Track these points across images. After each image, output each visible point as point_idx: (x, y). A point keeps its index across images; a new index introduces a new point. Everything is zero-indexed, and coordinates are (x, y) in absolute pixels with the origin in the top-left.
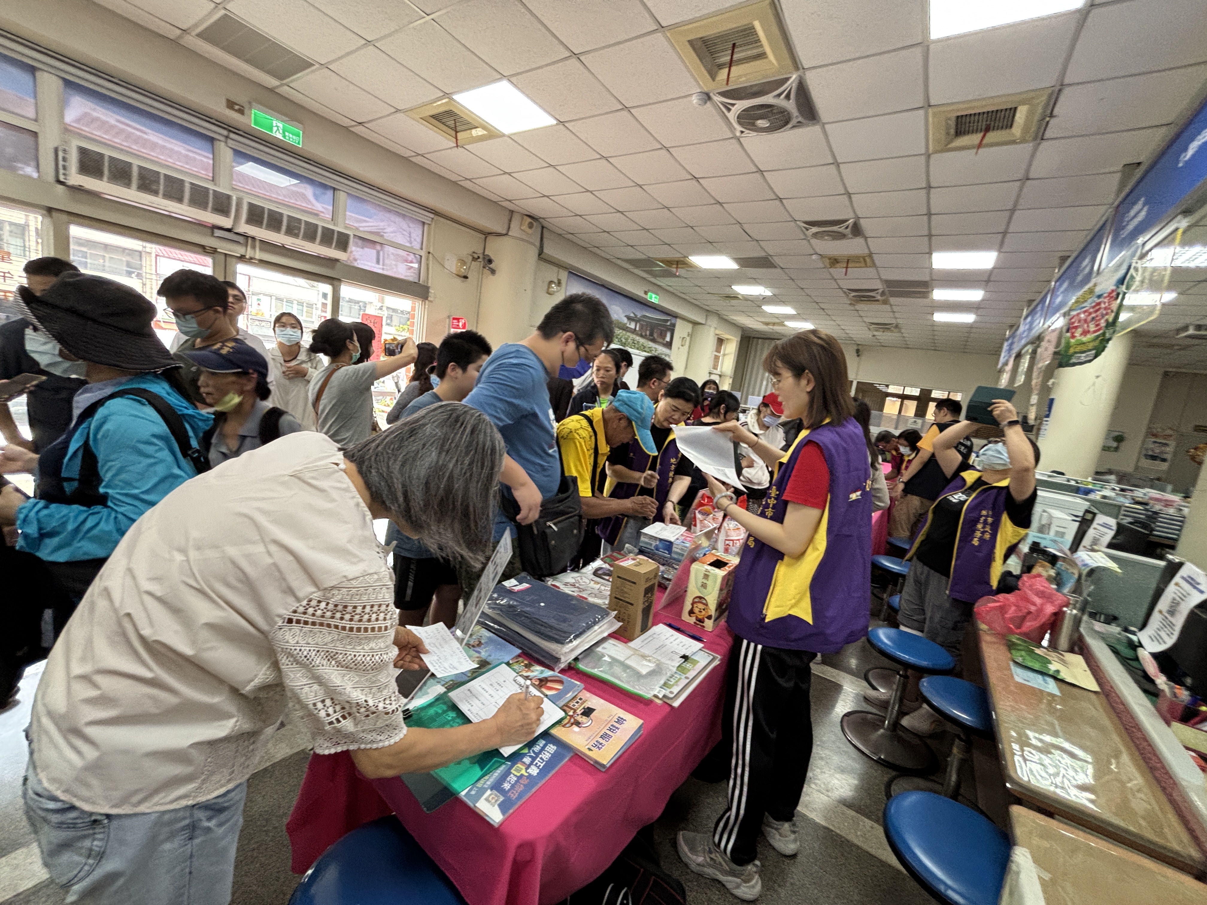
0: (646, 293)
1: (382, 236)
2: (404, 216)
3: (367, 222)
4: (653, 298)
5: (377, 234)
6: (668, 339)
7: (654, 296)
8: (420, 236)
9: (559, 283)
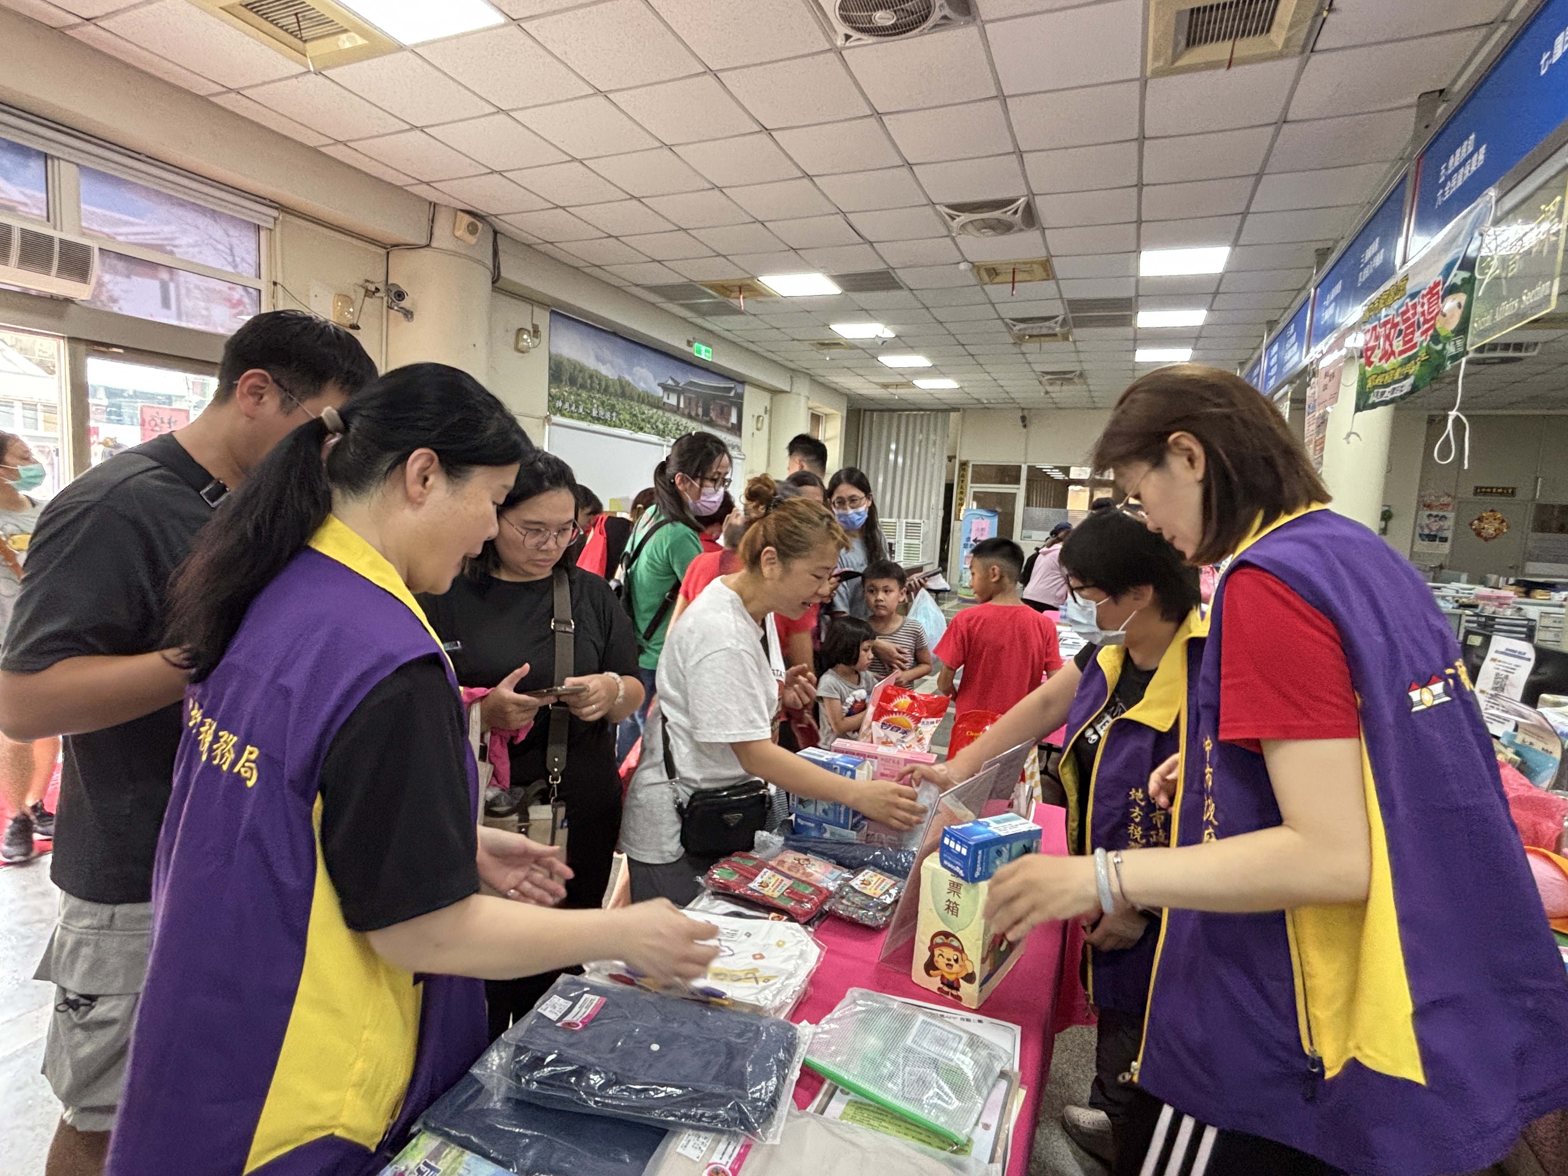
0: (690, 344)
1: (171, 253)
2: (214, 214)
3: (132, 224)
4: (703, 352)
5: (160, 248)
6: (734, 419)
7: (703, 348)
8: (254, 253)
9: (536, 332)
